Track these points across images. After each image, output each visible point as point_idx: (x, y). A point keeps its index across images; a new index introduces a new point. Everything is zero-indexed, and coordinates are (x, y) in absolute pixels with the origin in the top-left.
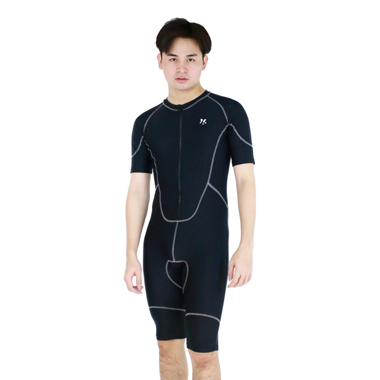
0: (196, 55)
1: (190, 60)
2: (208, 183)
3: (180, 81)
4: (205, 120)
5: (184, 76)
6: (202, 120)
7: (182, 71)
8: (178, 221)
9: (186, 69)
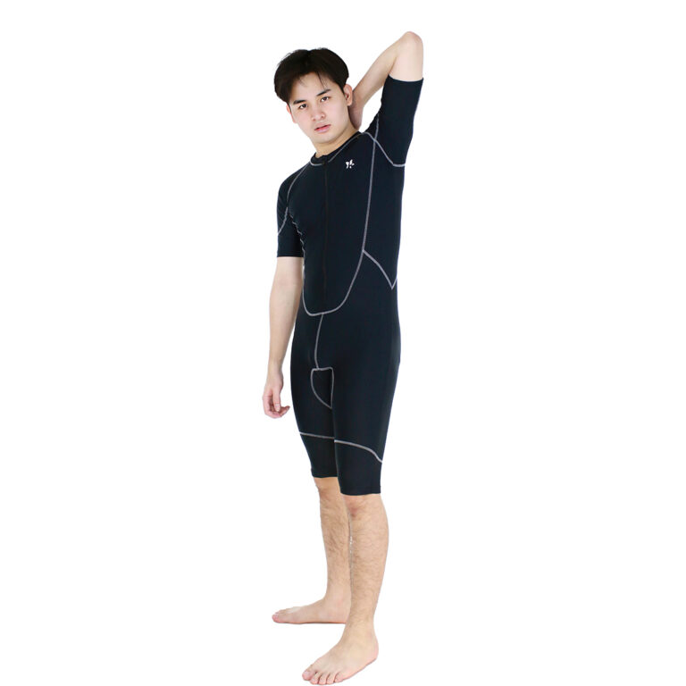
0: (329, 90)
1: (325, 99)
2: (363, 251)
3: (321, 131)
4: (351, 162)
5: (323, 123)
6: (347, 163)
7: (318, 117)
8: (323, 313)
9: (323, 113)
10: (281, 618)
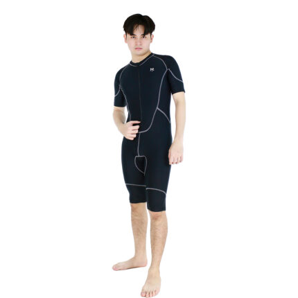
1: (143, 37)
4: (153, 69)
5: (140, 47)
6: (151, 69)
7: (139, 44)
8: (140, 132)
9: (141, 43)
10: (116, 268)
